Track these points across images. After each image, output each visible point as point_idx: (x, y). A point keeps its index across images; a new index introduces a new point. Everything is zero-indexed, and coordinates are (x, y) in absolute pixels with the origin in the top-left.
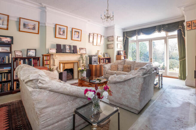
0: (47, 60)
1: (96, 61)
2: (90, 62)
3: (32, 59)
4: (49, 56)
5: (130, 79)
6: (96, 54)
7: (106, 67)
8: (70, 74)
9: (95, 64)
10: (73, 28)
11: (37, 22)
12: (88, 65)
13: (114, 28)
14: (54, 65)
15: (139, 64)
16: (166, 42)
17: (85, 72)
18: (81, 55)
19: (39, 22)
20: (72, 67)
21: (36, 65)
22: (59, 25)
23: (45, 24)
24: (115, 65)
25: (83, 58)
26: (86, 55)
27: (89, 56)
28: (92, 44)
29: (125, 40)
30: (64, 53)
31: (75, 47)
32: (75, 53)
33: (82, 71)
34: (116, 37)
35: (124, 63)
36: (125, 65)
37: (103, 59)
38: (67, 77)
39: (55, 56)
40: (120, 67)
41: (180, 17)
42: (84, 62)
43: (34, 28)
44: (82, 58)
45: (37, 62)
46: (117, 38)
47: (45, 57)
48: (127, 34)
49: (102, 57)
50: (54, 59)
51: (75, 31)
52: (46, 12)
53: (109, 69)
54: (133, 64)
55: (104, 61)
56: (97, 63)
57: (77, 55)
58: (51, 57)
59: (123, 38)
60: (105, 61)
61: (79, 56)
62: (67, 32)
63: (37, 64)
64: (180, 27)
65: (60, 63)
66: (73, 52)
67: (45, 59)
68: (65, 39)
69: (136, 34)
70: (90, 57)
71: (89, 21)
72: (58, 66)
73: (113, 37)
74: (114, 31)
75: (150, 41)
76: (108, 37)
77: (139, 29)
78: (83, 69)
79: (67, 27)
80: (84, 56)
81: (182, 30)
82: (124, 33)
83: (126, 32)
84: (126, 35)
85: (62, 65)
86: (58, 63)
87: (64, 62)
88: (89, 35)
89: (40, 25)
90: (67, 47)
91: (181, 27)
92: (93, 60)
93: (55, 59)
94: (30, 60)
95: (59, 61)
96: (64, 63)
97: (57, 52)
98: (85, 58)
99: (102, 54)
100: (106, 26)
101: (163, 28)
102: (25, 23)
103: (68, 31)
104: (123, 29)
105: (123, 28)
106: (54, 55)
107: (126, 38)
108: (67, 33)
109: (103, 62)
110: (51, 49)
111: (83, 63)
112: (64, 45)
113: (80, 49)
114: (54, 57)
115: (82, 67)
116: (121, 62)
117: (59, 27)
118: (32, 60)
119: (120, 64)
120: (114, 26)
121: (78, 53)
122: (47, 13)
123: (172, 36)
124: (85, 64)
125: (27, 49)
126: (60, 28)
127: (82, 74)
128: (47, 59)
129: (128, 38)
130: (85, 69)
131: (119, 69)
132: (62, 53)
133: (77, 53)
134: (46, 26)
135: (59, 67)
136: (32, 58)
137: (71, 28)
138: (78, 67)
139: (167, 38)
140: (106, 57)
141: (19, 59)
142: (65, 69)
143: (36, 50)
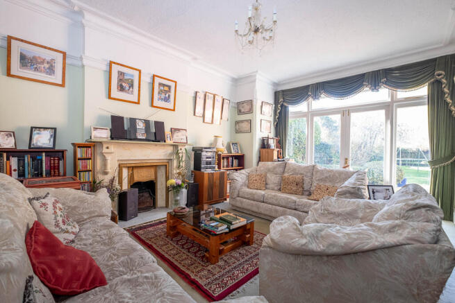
0: (85, 159)
1: (210, 163)
2: (197, 166)
3: (44, 154)
4: (90, 147)
5: (374, 250)
6: (211, 144)
7: (236, 178)
8: (146, 195)
9: (209, 171)
10: (154, 76)
11: (61, 52)
12: (192, 172)
13: (254, 81)
14: (106, 173)
15: (326, 175)
16: (390, 117)
17: (184, 191)
18: (175, 146)
19: (64, 54)
20: (152, 178)
21: (57, 172)
22: (118, 64)
23: (81, 58)
24: (258, 173)
25: (181, 155)
26: (187, 147)
27: (194, 149)
28: (202, 119)
29: (280, 113)
30: (131, 139)
31: (159, 126)
32: (159, 141)
33: (177, 188)
34: (259, 104)
35: (281, 169)
36: (286, 175)
37: (227, 158)
38: (139, 204)
39: (107, 148)
40: (273, 179)
41: (442, 45)
42: (183, 164)
43: (51, 70)
44: (177, 153)
45: (59, 163)
46: (262, 107)
47: (79, 150)
48: (285, 97)
49: (225, 153)
50: (105, 157)
51: (160, 84)
52: (83, 26)
53: (244, 184)
54: (309, 174)
55: (228, 162)
56: (214, 168)
57: (164, 145)
58: (98, 150)
59: (275, 107)
60: (230, 164)
61: (170, 149)
62: (139, 84)
63: (58, 169)
64: (439, 75)
65: (120, 167)
66: (154, 139)
67: (79, 156)
68: (135, 103)
69: (309, 96)
70: (197, 153)
71: (195, 59)
72: (116, 174)
73: (251, 102)
74: (254, 87)
75: (346, 113)
76: (238, 104)
77: (317, 83)
78: (180, 182)
79: (140, 71)
80: (182, 150)
81: (444, 81)
82: (276, 94)
83: (283, 91)
84: (281, 100)
85: (125, 172)
86: (117, 166)
87: (133, 165)
88: (193, 95)
89: (68, 61)
90: (140, 125)
91: (443, 73)
92: (204, 159)
93: (109, 158)
94: (38, 158)
95: (118, 160)
96: (132, 168)
97: (112, 138)
98: (184, 155)
99: (225, 145)
100: (236, 77)
101: (386, 77)
102: (24, 53)
103: (141, 83)
104: (275, 84)
105: (276, 81)
106: (105, 146)
107: (282, 106)
108: (139, 87)
109: (228, 166)
110: (95, 129)
111: (179, 167)
112: (131, 119)
113: (173, 130)
114: (105, 150)
115: (177, 178)
116: (275, 168)
117: (120, 70)
118: (44, 158)
119: (272, 171)
120: (255, 76)
121: (168, 141)
122: (86, 29)
123: (407, 99)
124: (183, 170)
125: (32, 128)
126: (121, 74)
127: (177, 195)
128: (84, 156)
129: (286, 107)
130: (183, 182)
131: (271, 186)
132: (126, 139)
133: (165, 141)
134: (83, 66)
135: (117, 179)
136: (42, 152)
137: (149, 74)
138: (167, 179)
139: (395, 104)
140: (234, 153)
141: (5, 155)
142: (135, 181)
143: (55, 129)
